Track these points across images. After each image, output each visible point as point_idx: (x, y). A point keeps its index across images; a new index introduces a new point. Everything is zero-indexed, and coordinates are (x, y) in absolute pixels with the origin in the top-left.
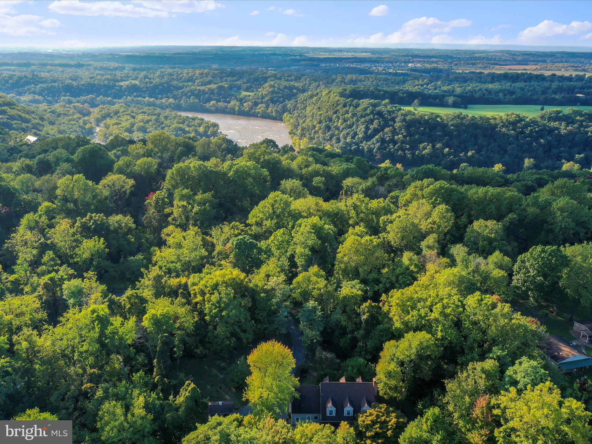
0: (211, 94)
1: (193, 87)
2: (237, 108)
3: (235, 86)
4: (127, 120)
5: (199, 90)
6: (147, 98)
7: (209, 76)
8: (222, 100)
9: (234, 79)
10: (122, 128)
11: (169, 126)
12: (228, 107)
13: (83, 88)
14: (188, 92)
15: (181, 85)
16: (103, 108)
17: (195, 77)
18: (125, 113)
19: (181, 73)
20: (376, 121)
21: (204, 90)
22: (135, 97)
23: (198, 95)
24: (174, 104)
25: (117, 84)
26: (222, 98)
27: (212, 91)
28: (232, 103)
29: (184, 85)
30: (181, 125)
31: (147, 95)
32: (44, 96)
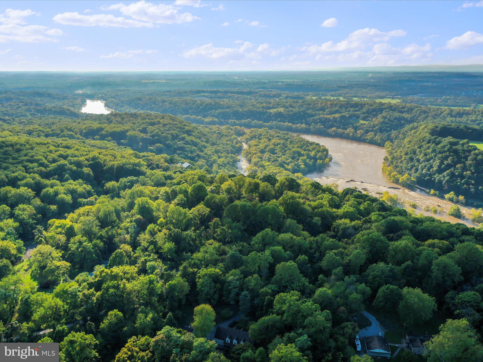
0: (334, 122)
1: (322, 115)
2: (351, 134)
3: (355, 115)
4: (265, 142)
5: (326, 118)
6: (287, 123)
7: (338, 106)
8: (342, 127)
9: (356, 109)
10: (259, 148)
11: (290, 150)
12: (345, 133)
13: (245, 113)
14: (318, 119)
15: (314, 113)
16: (253, 131)
17: (326, 107)
18: (265, 136)
19: (317, 103)
20: (450, 158)
21: (329, 119)
22: (279, 121)
23: (324, 122)
24: (305, 128)
25: (268, 110)
26: (342, 125)
27: (335, 119)
28: (348, 130)
29: (316, 114)
30: (299, 149)
31: (287, 121)
32: (219, 119)
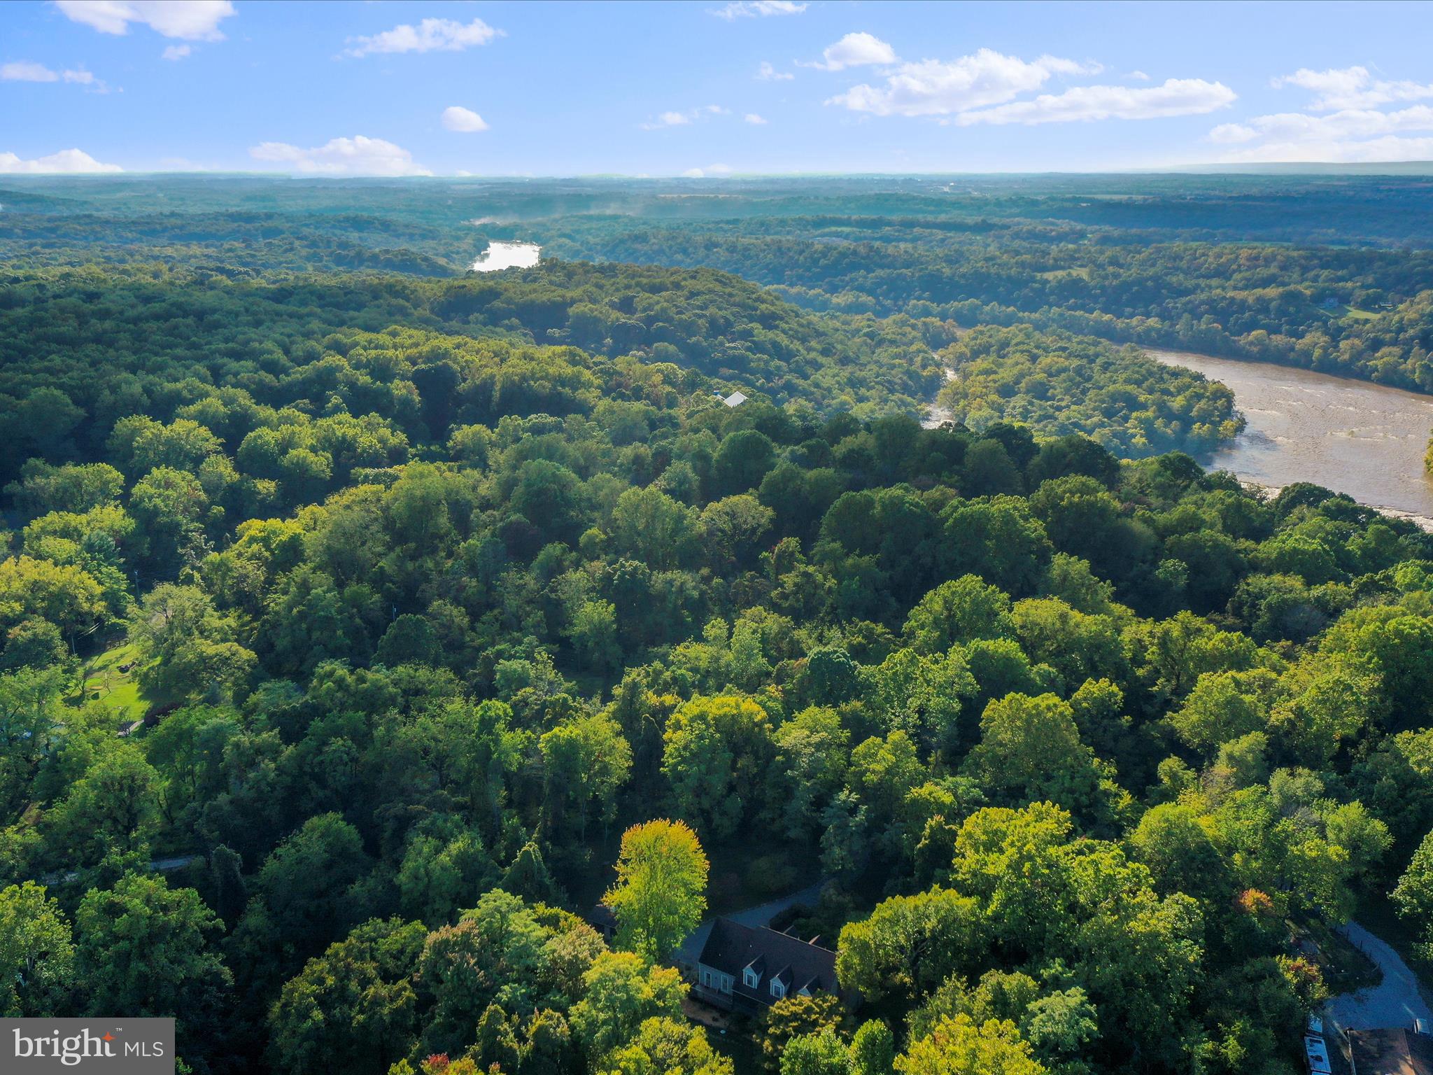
0: (1259, 311)
1: (1219, 291)
2: (1317, 353)
3: (1334, 294)
4: (1017, 364)
5: (1233, 299)
6: (1096, 313)
7: (1275, 264)
8: (1285, 328)
9: (1340, 273)
10: (995, 382)
11: (1101, 388)
12: (1297, 347)
13: (963, 281)
14: (1202, 303)
15: (1190, 283)
16: (982, 333)
17: (1234, 267)
18: (1020, 347)
19: (1204, 255)
21: (1244, 301)
22: (1070, 308)
23: (1224, 312)
24: (1158, 331)
25: (1039, 275)
26: (1287, 323)
27: (1263, 306)
28: (1308, 339)
29: (1197, 286)
30: (1130, 388)
31: (1098, 306)
32: (876, 298)
